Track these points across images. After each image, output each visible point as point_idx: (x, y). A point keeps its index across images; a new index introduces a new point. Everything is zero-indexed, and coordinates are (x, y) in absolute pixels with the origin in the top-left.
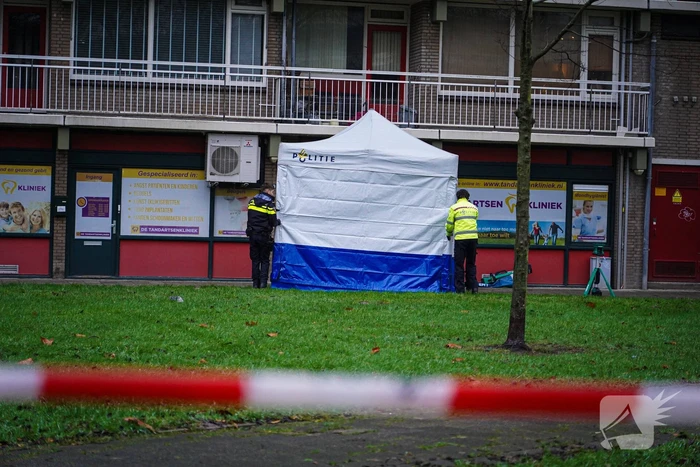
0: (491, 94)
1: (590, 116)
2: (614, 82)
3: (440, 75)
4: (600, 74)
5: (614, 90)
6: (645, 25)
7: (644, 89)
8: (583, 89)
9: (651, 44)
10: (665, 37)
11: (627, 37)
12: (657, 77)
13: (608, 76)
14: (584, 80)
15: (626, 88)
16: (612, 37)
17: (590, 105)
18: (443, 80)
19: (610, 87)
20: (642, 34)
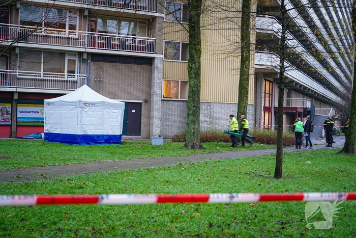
0: (34, 77)
1: (67, 85)
2: (76, 74)
3: (18, 71)
4: (71, 72)
5: (76, 77)
6: (85, 57)
7: (85, 76)
8: (66, 76)
9: (88, 63)
10: (92, 60)
11: (80, 60)
12: (89, 73)
13: (74, 72)
14: (66, 73)
15: (80, 76)
16: (75, 60)
17: (67, 81)
18: (19, 72)
19: (74, 76)
20: (85, 59)
